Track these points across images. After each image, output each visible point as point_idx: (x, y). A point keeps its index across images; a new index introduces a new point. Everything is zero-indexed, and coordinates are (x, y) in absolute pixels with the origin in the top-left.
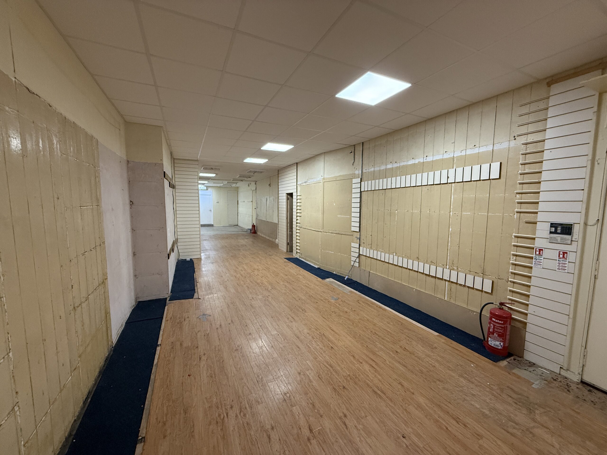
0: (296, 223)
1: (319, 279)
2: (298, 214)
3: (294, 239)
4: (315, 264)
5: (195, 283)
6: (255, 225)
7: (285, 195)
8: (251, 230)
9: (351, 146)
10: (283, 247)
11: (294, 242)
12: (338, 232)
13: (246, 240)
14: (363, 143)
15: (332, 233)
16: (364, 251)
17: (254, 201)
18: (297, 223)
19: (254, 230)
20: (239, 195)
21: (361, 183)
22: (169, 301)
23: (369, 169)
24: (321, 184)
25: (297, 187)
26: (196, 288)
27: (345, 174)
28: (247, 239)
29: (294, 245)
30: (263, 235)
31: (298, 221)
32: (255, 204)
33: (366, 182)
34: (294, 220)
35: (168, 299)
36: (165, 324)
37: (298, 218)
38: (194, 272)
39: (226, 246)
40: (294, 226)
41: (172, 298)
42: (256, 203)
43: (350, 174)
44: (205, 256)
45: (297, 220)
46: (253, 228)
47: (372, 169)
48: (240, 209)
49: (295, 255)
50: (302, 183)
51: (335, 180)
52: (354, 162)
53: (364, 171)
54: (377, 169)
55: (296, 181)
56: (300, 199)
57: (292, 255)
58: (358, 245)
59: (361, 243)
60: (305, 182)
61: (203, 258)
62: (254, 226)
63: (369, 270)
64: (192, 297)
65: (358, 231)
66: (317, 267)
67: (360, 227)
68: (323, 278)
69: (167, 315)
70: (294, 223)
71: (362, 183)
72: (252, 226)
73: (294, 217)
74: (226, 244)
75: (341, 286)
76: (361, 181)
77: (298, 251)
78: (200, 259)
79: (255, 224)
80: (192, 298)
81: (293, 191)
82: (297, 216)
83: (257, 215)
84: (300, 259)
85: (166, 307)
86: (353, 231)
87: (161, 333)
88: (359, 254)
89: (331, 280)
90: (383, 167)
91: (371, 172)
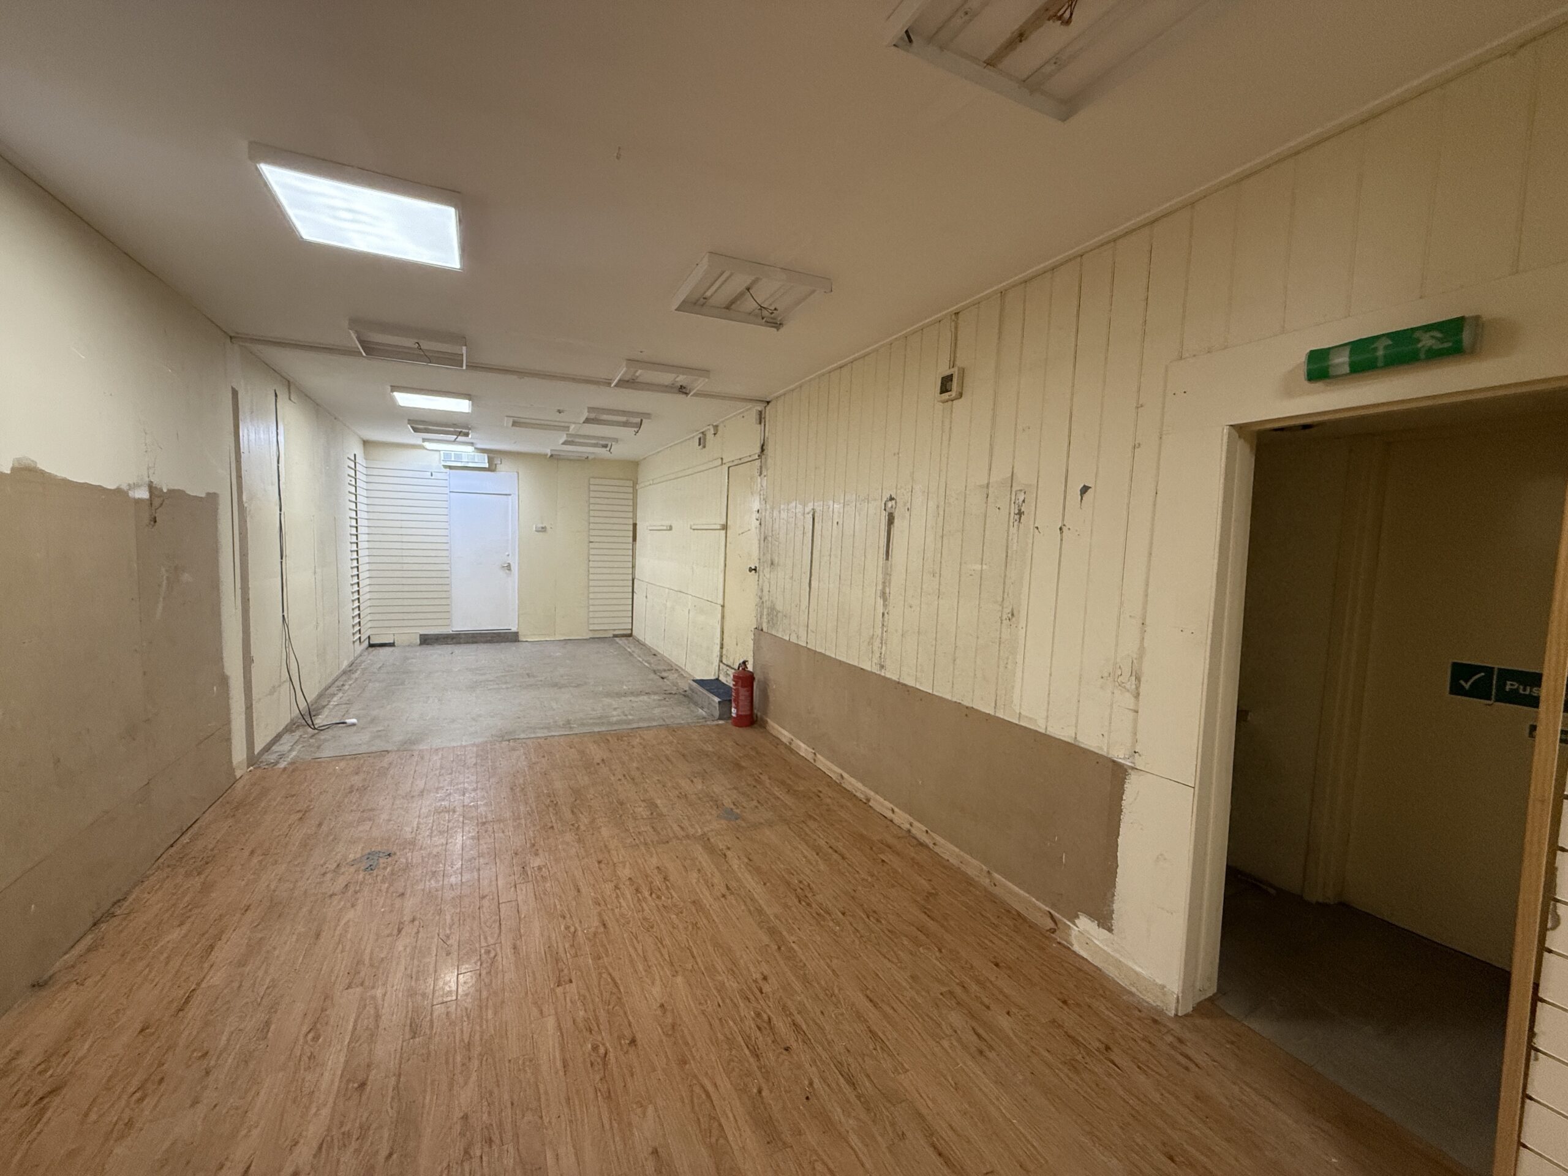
19: (744, 703)
20: (639, 500)
48: (645, 563)
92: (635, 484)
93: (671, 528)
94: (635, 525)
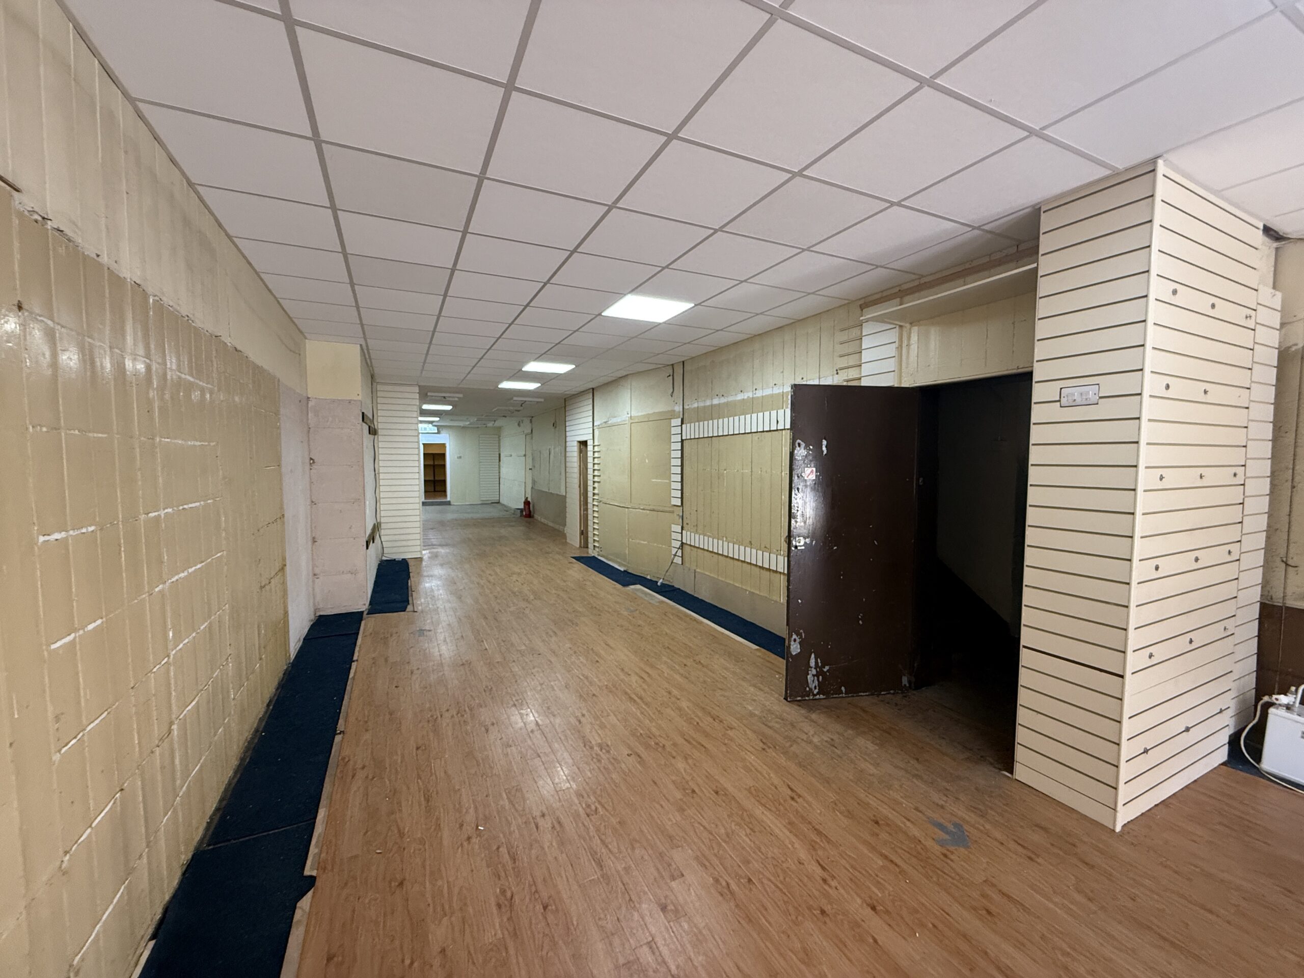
0: (592, 494)
1: (619, 586)
2: (596, 479)
3: (590, 523)
4: (620, 564)
5: (410, 592)
6: (529, 502)
7: (576, 444)
8: (522, 511)
9: (668, 365)
10: (574, 538)
11: (590, 529)
12: (651, 507)
13: (510, 529)
14: (683, 362)
15: (643, 509)
16: (689, 538)
17: (529, 454)
18: (594, 494)
19: (527, 512)
20: (501, 444)
21: (681, 426)
22: (368, 614)
23: (693, 405)
24: (627, 427)
25: (593, 430)
26: (410, 599)
27: (661, 410)
28: (513, 526)
29: (590, 535)
30: (543, 520)
31: (596, 491)
32: (530, 460)
33: (688, 425)
34: (590, 489)
35: (365, 613)
36: (362, 640)
37: (596, 485)
38: (409, 577)
39: (470, 539)
40: (590, 500)
41: (371, 612)
42: (533, 459)
43: (669, 412)
44: (429, 555)
45: (594, 488)
46: (527, 507)
47: (696, 405)
48: (504, 470)
49: (592, 552)
50: (601, 424)
51: (647, 419)
52: (673, 392)
53: (686, 407)
54: (701, 404)
55: (591, 420)
56: (598, 452)
57: (588, 553)
58: (680, 527)
59: (685, 525)
60: (606, 422)
61: (425, 557)
62: (527, 503)
63: (695, 568)
64: (404, 609)
65: (680, 504)
66: (622, 569)
67: (682, 498)
68: (625, 584)
69: (364, 629)
70: (590, 494)
71: (684, 426)
72: (525, 503)
73: (590, 483)
74: (470, 536)
75: (650, 594)
76: (682, 423)
77: (596, 544)
78: (420, 560)
79: (529, 499)
80: (404, 611)
81: (588, 437)
82: (594, 482)
83: (534, 482)
84: (599, 558)
85: (363, 623)
86: (675, 505)
87: (357, 649)
88: (682, 543)
89: (639, 587)
90: (708, 403)
91: (695, 408)
92: (499, 437)
93: (511, 456)
94: (500, 455)
